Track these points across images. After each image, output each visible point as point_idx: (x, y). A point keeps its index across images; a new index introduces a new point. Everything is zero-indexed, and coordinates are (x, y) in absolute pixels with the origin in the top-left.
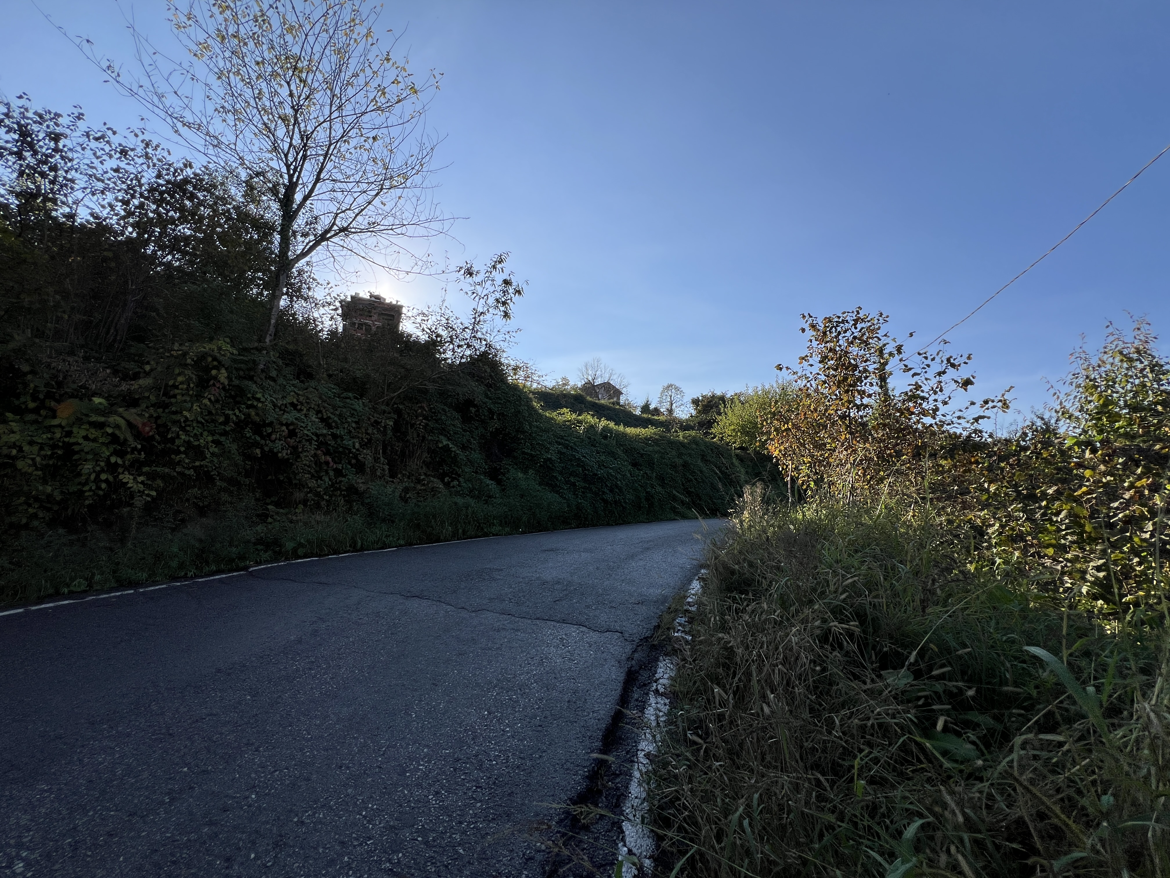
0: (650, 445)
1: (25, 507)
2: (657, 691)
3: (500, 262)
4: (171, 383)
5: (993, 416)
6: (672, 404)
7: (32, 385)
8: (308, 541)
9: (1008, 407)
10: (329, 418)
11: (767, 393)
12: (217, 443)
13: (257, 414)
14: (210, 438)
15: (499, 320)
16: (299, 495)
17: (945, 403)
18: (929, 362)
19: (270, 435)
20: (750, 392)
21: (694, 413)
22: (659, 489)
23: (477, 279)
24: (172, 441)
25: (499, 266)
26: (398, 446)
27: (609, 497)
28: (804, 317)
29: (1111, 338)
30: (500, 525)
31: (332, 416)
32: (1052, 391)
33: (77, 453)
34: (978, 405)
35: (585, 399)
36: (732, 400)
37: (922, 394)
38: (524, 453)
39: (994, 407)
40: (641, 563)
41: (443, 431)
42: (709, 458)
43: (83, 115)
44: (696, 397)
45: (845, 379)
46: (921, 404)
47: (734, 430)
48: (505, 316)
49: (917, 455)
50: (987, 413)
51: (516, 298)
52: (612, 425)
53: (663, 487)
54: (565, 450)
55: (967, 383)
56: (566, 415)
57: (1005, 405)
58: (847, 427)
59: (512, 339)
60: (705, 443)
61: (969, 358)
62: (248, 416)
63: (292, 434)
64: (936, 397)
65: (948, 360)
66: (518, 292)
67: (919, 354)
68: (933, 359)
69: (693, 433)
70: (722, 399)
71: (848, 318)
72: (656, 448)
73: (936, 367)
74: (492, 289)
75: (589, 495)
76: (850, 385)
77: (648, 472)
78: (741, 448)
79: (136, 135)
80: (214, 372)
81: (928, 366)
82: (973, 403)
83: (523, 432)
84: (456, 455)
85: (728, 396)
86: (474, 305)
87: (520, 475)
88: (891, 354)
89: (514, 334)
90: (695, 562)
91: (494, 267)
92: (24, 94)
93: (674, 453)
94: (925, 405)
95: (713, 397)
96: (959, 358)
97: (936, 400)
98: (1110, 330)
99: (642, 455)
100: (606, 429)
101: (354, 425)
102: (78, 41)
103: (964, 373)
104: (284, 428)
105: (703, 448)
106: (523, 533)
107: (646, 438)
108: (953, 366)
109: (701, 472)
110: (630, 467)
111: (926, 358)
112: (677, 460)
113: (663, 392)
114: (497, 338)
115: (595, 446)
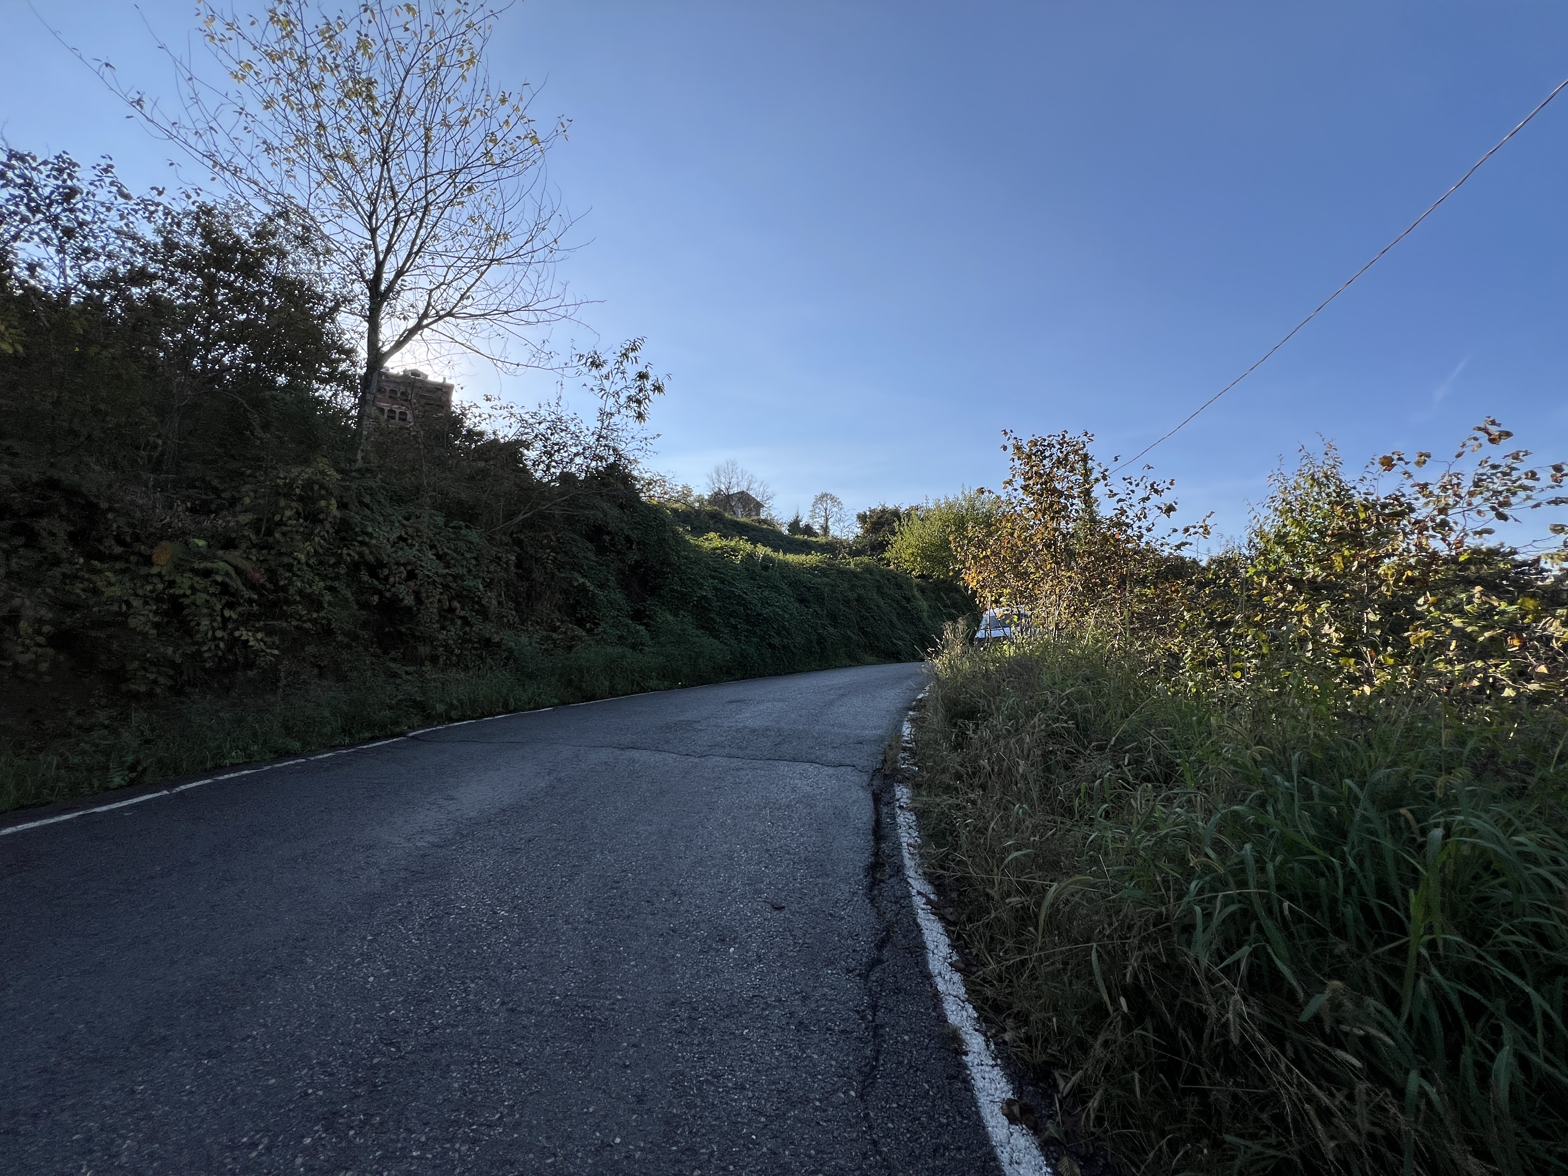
0: (815, 576)
1: (143, 673)
2: (901, 807)
3: (633, 350)
4: (277, 518)
5: (1195, 543)
6: (827, 520)
7: (115, 526)
8: (460, 701)
9: (1209, 533)
10: (446, 554)
11: (950, 507)
12: (331, 589)
13: (371, 553)
14: (322, 584)
15: (634, 425)
16: (424, 650)
17: (1149, 530)
18: (1133, 487)
19: (387, 578)
20: (931, 505)
21: (859, 531)
22: (832, 630)
23: (604, 371)
24: (284, 589)
25: (631, 355)
26: (523, 586)
27: (776, 641)
28: (1006, 433)
29: (1305, 461)
30: (658, 679)
31: (450, 552)
32: (1253, 514)
33: (188, 606)
34: (1181, 531)
35: (723, 516)
36: (909, 515)
37: (1127, 521)
38: (672, 590)
39: (1196, 533)
40: (843, 709)
41: (576, 567)
42: (886, 590)
43: (112, 167)
44: (862, 512)
45: (1051, 505)
46: (1126, 531)
47: (913, 554)
48: (638, 418)
49: (1121, 585)
50: (1189, 539)
51: (655, 396)
52: (769, 551)
53: (835, 627)
54: (721, 586)
55: (1170, 509)
56: (712, 541)
57: (1207, 531)
58: (1053, 556)
59: (649, 447)
60: (881, 571)
61: (1172, 484)
62: (361, 554)
63: (411, 575)
64: (1140, 524)
65: (1152, 486)
66: (658, 388)
67: (1124, 479)
68: (1137, 485)
69: (866, 559)
70: (896, 514)
71: (1054, 442)
72: (825, 580)
73: (1141, 493)
74: (622, 384)
75: (755, 640)
76: (1056, 512)
77: (818, 610)
78: (921, 576)
79: (189, 197)
80: (323, 503)
81: (1133, 491)
82: (1175, 531)
83: (670, 565)
84: (594, 594)
85: (902, 510)
86: (601, 403)
87: (670, 618)
88: (1097, 480)
89: (651, 441)
90: (900, 706)
91: (625, 355)
92: (64, 152)
93: (846, 585)
94: (1129, 532)
95: (884, 511)
96: (1162, 485)
97: (1140, 527)
98: (1303, 453)
99: (809, 589)
100: (766, 557)
101: (474, 562)
102: (96, 65)
103: (1167, 498)
104: (402, 568)
105: (878, 578)
106: (683, 687)
107: (811, 567)
108: (1156, 491)
109: (879, 607)
110: (797, 605)
111: (1131, 483)
112: (849, 593)
113: (816, 503)
114: (631, 446)
115: (754, 579)
